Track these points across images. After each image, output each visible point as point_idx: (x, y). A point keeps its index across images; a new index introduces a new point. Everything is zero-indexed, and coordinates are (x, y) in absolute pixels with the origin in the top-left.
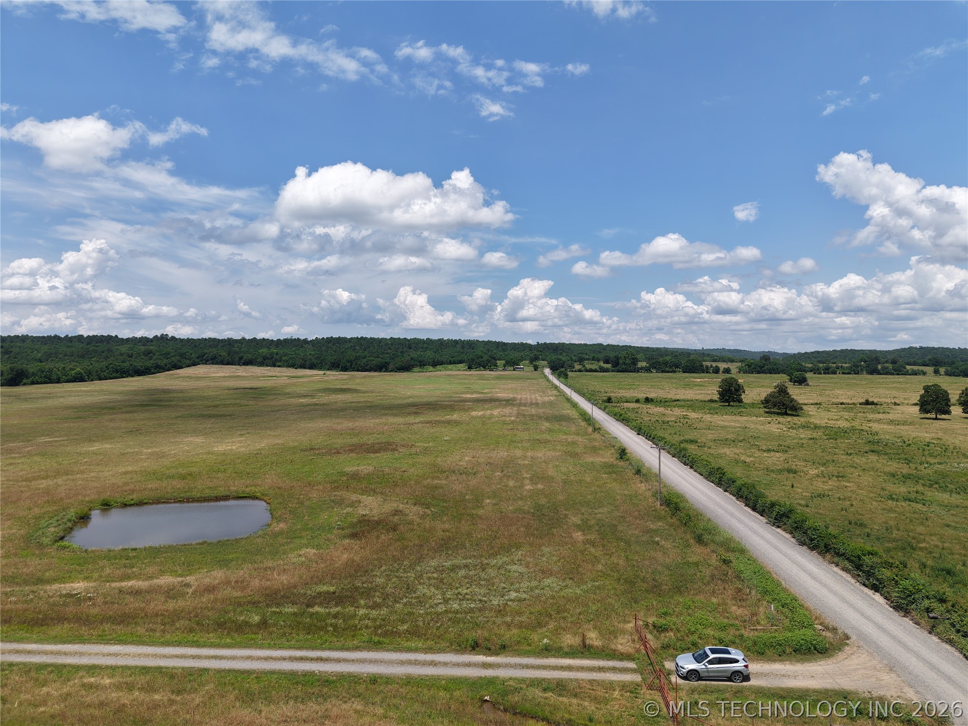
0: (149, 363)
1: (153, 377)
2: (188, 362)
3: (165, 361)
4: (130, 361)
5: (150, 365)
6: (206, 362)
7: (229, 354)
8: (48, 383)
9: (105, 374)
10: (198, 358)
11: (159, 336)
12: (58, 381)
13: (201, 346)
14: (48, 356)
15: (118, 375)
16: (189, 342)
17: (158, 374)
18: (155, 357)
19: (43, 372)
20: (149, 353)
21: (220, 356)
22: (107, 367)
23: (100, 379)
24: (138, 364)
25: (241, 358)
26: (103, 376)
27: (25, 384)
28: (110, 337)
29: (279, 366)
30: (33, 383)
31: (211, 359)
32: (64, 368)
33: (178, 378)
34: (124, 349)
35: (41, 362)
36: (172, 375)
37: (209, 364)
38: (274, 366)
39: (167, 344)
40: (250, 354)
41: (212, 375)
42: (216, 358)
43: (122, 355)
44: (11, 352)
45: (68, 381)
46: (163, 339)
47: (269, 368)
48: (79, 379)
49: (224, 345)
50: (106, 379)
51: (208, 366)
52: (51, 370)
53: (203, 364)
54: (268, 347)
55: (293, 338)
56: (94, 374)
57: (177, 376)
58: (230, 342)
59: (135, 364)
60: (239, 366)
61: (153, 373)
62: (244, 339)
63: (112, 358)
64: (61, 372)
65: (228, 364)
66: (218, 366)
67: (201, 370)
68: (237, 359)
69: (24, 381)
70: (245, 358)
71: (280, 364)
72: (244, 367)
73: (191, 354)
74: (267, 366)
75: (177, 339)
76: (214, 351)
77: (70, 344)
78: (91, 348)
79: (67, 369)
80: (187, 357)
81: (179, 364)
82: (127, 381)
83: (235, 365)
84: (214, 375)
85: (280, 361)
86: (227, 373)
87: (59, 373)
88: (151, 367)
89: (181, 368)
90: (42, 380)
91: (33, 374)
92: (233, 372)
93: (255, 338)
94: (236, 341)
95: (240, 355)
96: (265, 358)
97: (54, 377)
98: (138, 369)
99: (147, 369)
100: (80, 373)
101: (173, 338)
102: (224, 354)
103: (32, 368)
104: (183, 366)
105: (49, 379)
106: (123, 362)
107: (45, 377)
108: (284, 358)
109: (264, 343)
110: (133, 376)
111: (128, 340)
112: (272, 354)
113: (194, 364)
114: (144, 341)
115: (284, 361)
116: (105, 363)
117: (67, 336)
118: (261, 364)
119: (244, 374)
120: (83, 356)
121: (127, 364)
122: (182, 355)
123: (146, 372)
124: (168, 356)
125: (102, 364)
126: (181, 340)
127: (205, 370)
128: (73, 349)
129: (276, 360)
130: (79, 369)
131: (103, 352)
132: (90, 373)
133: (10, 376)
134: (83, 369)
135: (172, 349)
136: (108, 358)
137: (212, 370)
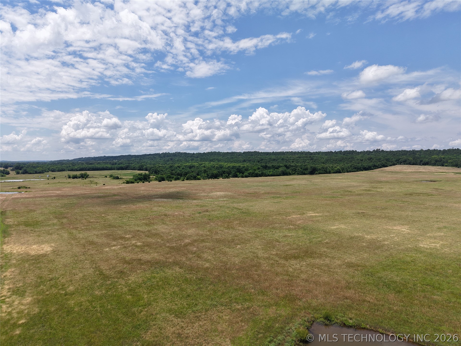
0: (371, 164)
1: (372, 172)
2: (391, 163)
3: (379, 163)
4: (361, 163)
5: (371, 165)
6: (400, 163)
7: (414, 159)
8: (325, 173)
9: (350, 169)
10: (396, 161)
11: (376, 150)
12: (330, 173)
13: (397, 154)
14: (327, 161)
15: (356, 170)
16: (391, 152)
17: (375, 170)
18: (373, 161)
19: (323, 168)
20: (371, 159)
21: (409, 160)
22: (351, 166)
23: (348, 172)
24: (365, 165)
25: (421, 161)
26: (349, 171)
27: (316, 174)
28: (353, 151)
29: (446, 166)
30: (320, 173)
31: (404, 162)
32: (332, 167)
33: (385, 172)
34: (359, 157)
35: (324, 163)
36: (382, 170)
37: (402, 164)
38: (443, 165)
39: (379, 154)
40: (427, 158)
41: (404, 171)
42: (406, 161)
43: (358, 160)
44: (313, 159)
45: (334, 173)
46: (378, 151)
47: (440, 167)
48: (338, 172)
49: (410, 154)
50: (350, 172)
51: (402, 166)
52: (327, 168)
53: (399, 164)
54: (437, 154)
55: (454, 148)
56: (345, 169)
57: (385, 171)
58: (414, 152)
59: (364, 165)
60: (420, 166)
61: (373, 169)
62: (422, 150)
63: (354, 162)
64: (331, 169)
65: (413, 164)
66: (407, 165)
67: (398, 168)
68: (419, 161)
69: (316, 172)
70: (424, 161)
71: (446, 164)
72: (423, 166)
73: (392, 159)
74: (438, 165)
75: (384, 151)
76: (405, 157)
77: (336, 155)
78: (345, 157)
79: (334, 167)
80: (390, 161)
81: (386, 164)
82: (359, 173)
83: (418, 165)
84: (405, 171)
85: (447, 162)
86: (413, 170)
87: (330, 169)
88: (372, 166)
89: (387, 166)
90: (323, 172)
91: (320, 169)
92: (417, 169)
93: (429, 149)
94: (418, 151)
95: (421, 160)
96: (436, 161)
97: (328, 171)
98: (365, 167)
99: (369, 167)
100: (339, 169)
101: (383, 151)
102: (411, 159)
103: (319, 166)
104: (388, 166)
105: (326, 171)
106: (358, 163)
107: (324, 171)
108: (449, 161)
109: (435, 152)
110: (362, 171)
111: (361, 152)
112: (441, 158)
113: (394, 165)
114: (369, 152)
115: (450, 163)
116: (350, 165)
117: (335, 151)
118: (434, 165)
119: (424, 171)
120: (341, 161)
121: (360, 165)
122: (388, 160)
123: (369, 169)
124: (380, 160)
125: (349, 164)
126: (387, 152)
127: (400, 168)
128: (337, 157)
129: (444, 162)
130: (338, 167)
131: (350, 159)
132: (343, 169)
133: (311, 170)
134: (340, 167)
135: (382, 156)
136: (352, 161)
137: (404, 168)
